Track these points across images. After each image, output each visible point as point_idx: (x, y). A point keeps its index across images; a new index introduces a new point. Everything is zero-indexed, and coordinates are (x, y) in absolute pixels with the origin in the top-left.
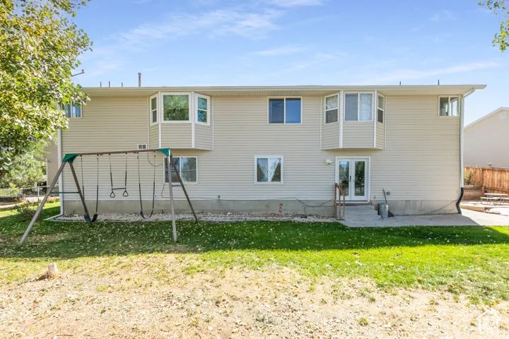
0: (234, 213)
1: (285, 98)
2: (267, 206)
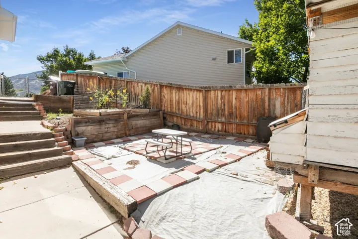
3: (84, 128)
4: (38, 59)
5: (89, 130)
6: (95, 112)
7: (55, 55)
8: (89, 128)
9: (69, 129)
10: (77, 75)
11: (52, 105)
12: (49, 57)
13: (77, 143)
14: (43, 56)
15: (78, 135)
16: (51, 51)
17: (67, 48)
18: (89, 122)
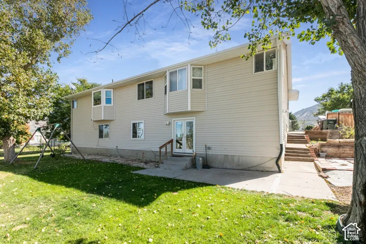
0: (122, 157)
1: (145, 82)
2: (137, 154)
3: (327, 149)
4: (315, 100)
5: (331, 150)
6: (337, 140)
7: (330, 94)
8: (330, 149)
9: (318, 148)
10: (339, 113)
11: (315, 136)
12: (324, 97)
13: (321, 156)
14: (319, 97)
15: (322, 152)
16: (326, 92)
17: (342, 85)
18: (330, 146)
